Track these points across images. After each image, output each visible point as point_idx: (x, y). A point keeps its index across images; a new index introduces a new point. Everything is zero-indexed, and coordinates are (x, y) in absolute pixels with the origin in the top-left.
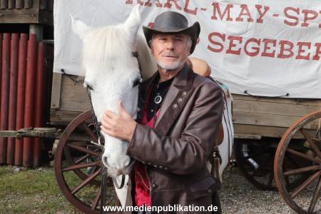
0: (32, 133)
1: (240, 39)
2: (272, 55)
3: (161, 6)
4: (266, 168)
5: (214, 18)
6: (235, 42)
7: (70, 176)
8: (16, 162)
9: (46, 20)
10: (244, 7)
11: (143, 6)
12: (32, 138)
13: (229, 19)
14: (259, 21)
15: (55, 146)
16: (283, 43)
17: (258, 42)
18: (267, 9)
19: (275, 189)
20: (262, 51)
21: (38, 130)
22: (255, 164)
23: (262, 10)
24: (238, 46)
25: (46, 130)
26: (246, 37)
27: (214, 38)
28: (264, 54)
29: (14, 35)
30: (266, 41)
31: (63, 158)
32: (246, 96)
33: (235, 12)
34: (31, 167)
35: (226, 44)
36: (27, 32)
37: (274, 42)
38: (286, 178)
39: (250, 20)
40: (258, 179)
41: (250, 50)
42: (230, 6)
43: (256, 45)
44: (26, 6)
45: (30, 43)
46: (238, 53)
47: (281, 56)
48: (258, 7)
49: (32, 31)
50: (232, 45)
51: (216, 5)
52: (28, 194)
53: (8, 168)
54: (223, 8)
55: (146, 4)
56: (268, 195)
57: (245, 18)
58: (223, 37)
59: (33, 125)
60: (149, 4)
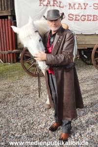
0: (13, 52)
1: (79, 16)
2: (90, 20)
3: (51, 6)
4: (89, 58)
5: (70, 9)
6: (77, 17)
7: (26, 65)
8: (9, 61)
9: (13, 14)
10: (79, 4)
12: (13, 53)
13: (75, 9)
14: (85, 9)
15: (20, 55)
16: (94, 16)
17: (85, 16)
18: (87, 4)
19: (92, 64)
20: (87, 19)
21: (15, 51)
22: (86, 57)
23: (86, 5)
24: (78, 18)
25: (17, 50)
26: (81, 15)
27: (70, 16)
28: (88, 20)
29: (3, 20)
30: (88, 15)
31: (23, 59)
32: (82, 35)
33: (77, 6)
34: (14, 63)
35: (74, 17)
36: (8, 18)
37: (91, 16)
38: (96, 60)
39: (82, 9)
40: (87, 62)
41: (82, 19)
42: (74, 4)
43: (84, 17)
44: (6, 9)
45: (9, 22)
46: (78, 20)
47: (93, 20)
48: (84, 4)
49: (9, 18)
50: (76, 18)
51: (70, 4)
52: (14, 71)
53: (7, 63)
54: (72, 5)
56: (90, 66)
57: (80, 8)
58: (73, 15)
59: (13, 49)
60: (47, 6)
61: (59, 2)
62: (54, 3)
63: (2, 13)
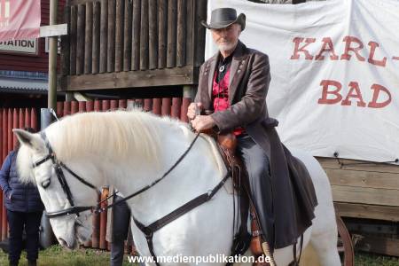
3: (336, 58)
11: (314, 61)
29: (165, 100)
36: (180, 96)
44: (179, 64)
49: (186, 94)
55: (317, 58)
60: (320, 57)
61: (370, 43)
62: (348, 49)
63: (164, 76)
